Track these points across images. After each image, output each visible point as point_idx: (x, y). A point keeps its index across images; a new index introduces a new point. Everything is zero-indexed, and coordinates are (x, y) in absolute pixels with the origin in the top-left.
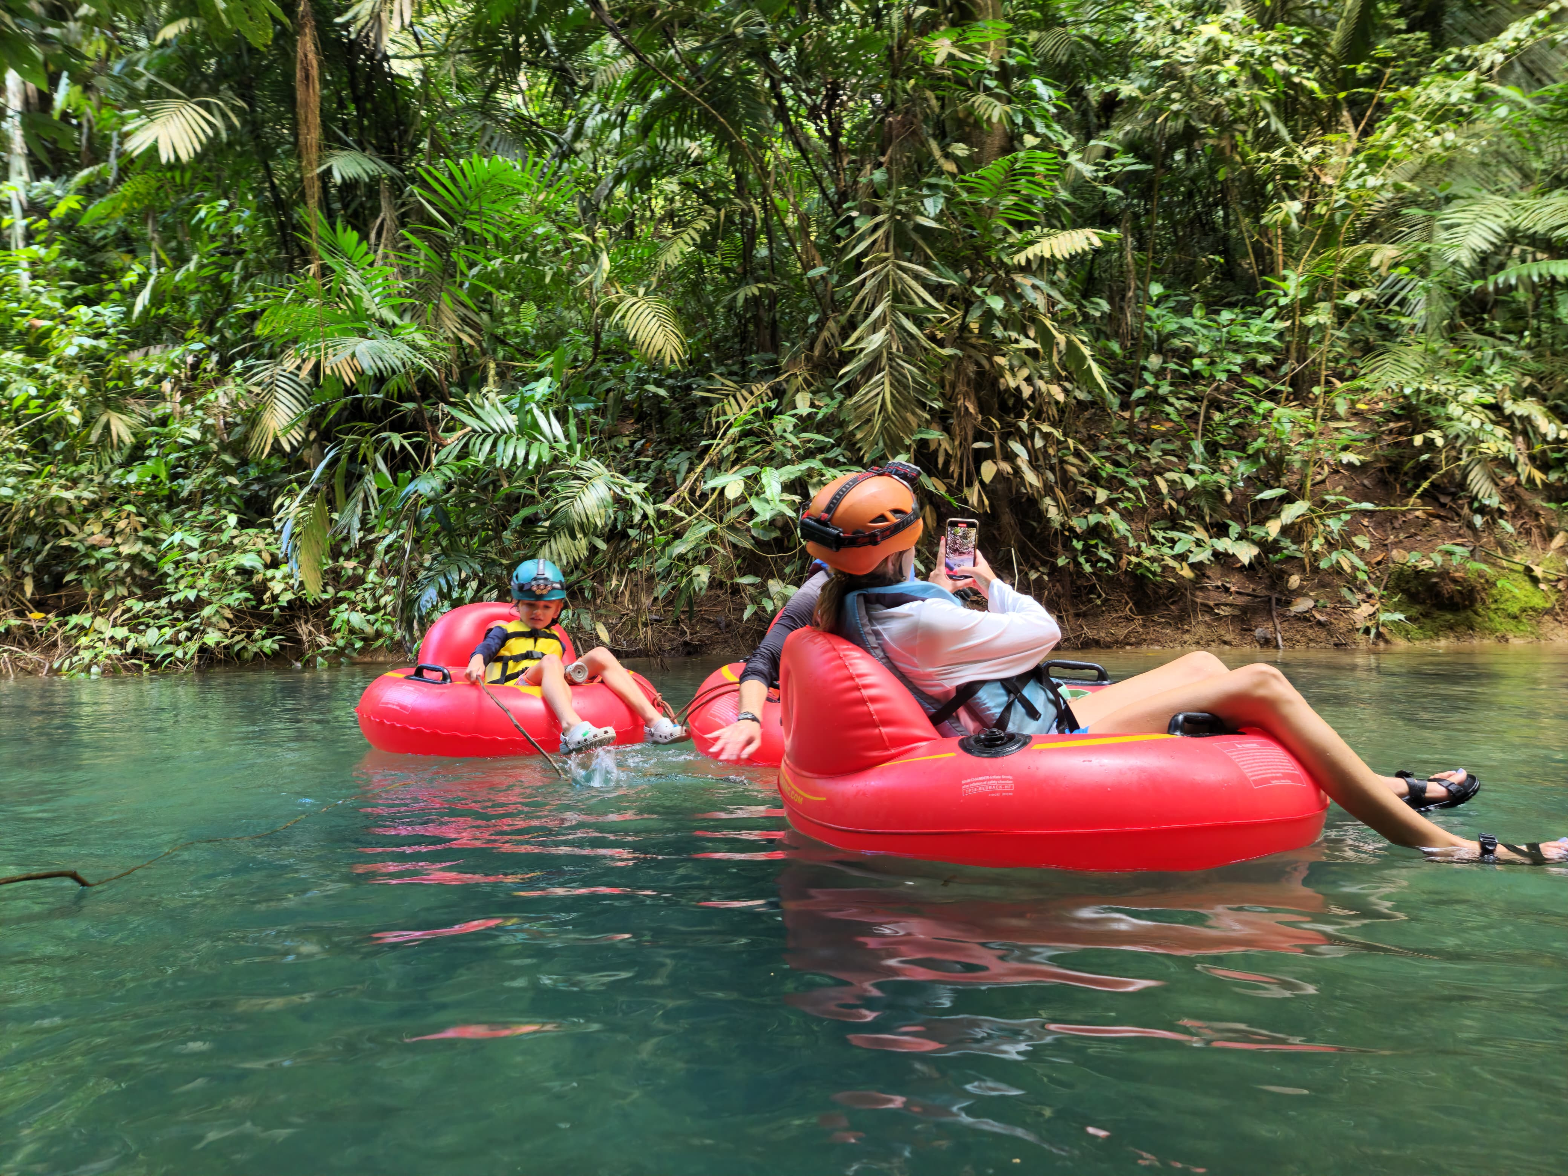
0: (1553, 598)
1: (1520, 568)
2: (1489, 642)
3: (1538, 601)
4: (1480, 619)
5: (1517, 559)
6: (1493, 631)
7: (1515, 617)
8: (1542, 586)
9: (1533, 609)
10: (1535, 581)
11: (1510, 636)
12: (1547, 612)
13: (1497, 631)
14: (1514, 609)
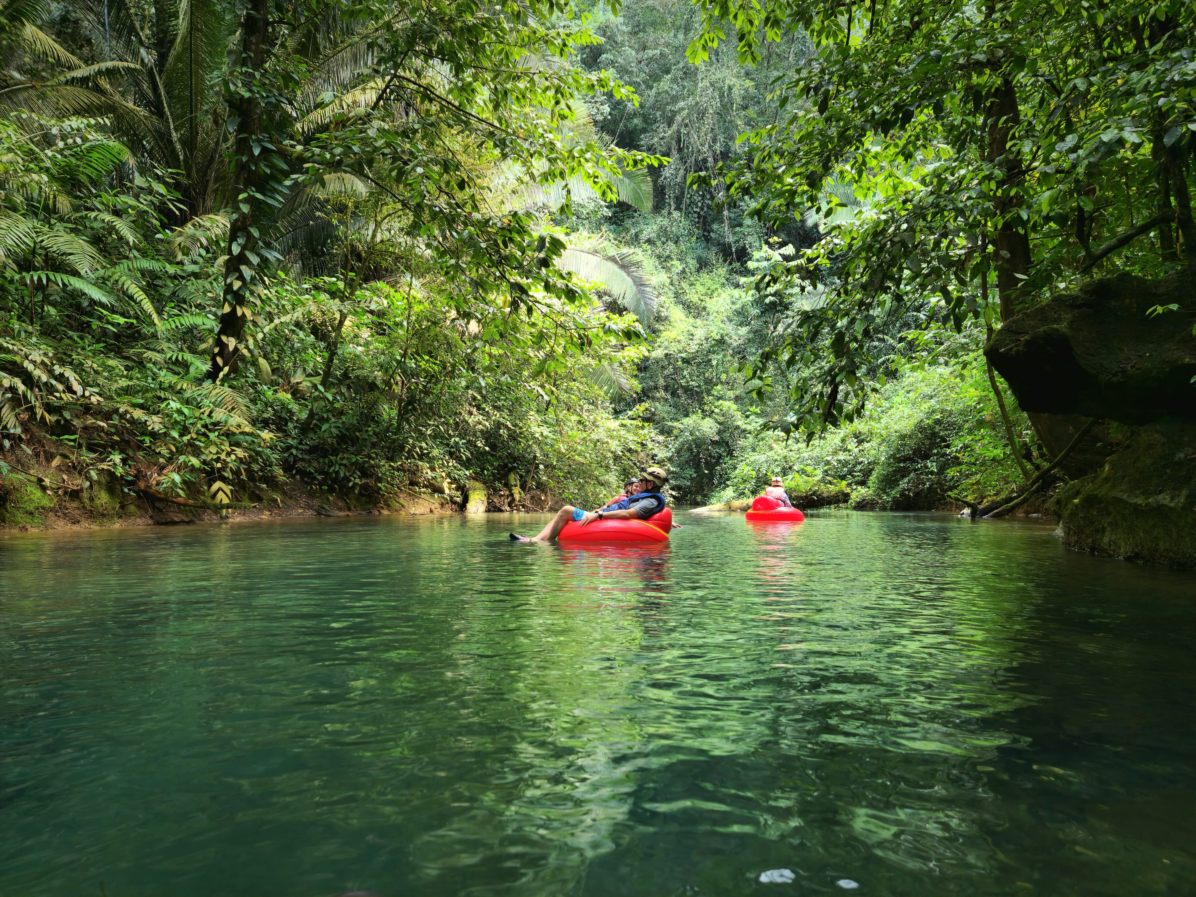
0: (55, 500)
1: (34, 479)
2: (15, 531)
3: (46, 502)
4: (8, 515)
5: (32, 472)
6: (17, 523)
7: (31, 513)
8: (49, 492)
9: (43, 508)
10: (44, 488)
11: (28, 526)
12: (51, 510)
13: (19, 523)
14: (31, 507)
